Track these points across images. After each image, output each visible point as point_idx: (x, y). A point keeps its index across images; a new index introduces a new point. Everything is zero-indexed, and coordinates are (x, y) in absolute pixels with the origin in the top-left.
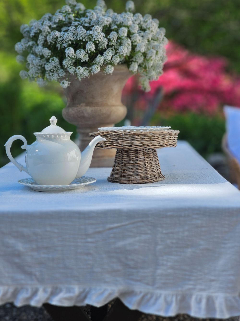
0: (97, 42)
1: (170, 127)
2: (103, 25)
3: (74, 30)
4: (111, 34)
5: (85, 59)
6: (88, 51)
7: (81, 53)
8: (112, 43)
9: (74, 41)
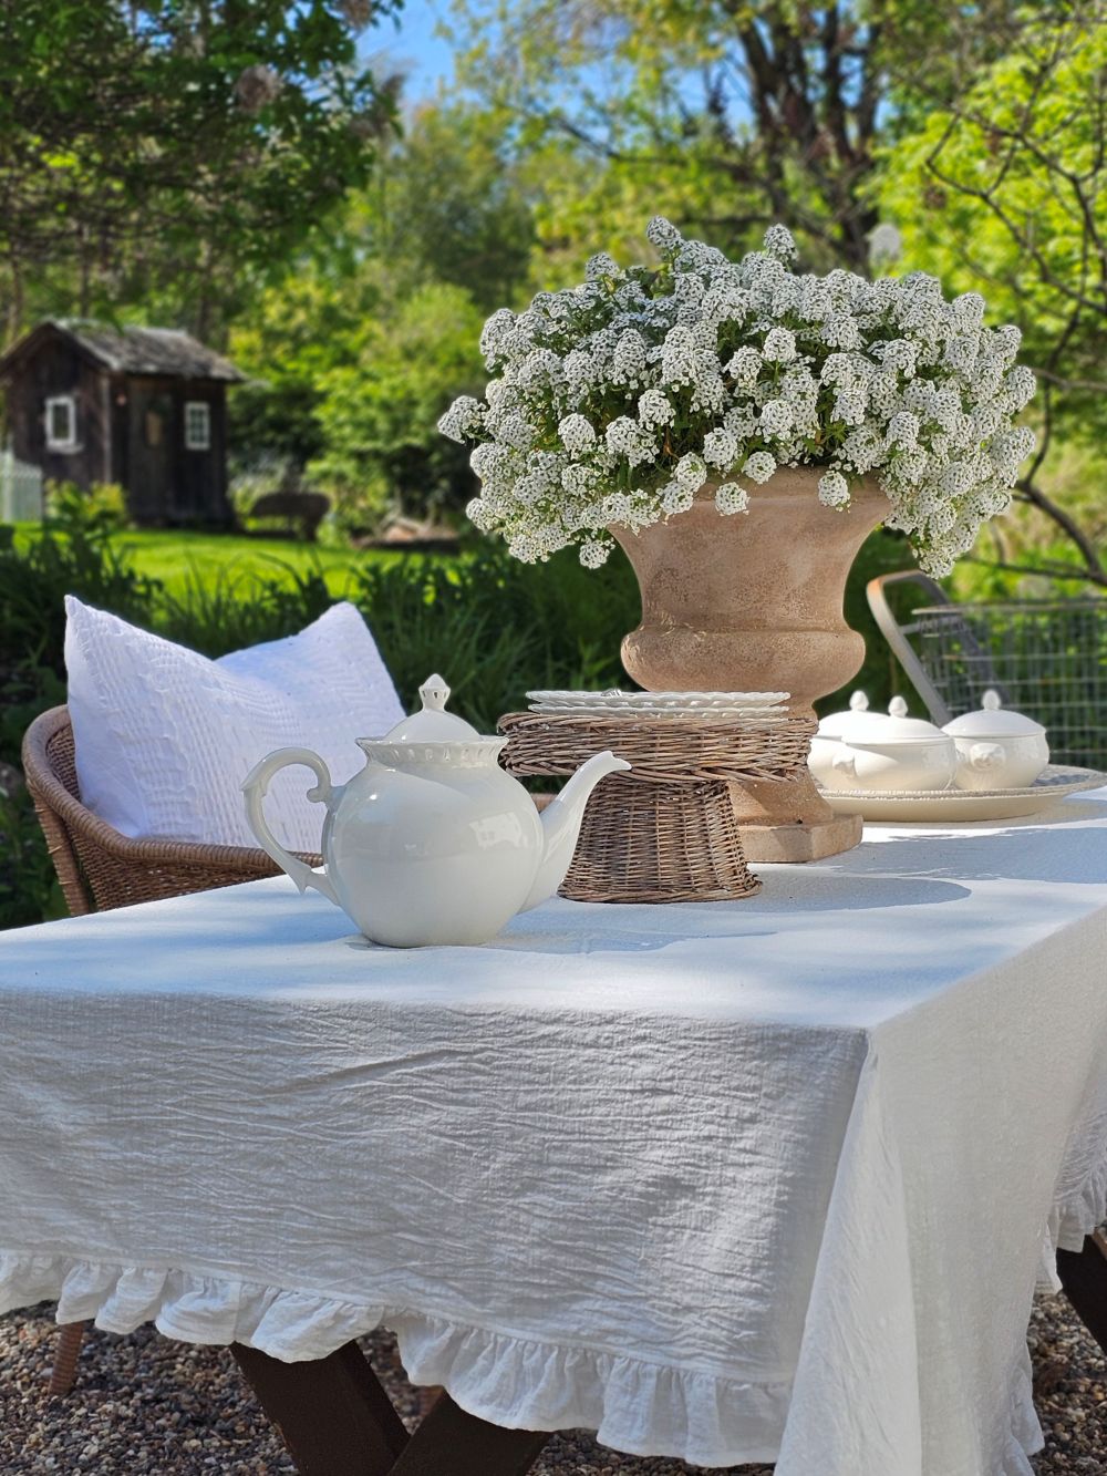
0: (676, 389)
1: (787, 696)
2: (717, 320)
3: (608, 345)
4: (737, 354)
5: (641, 455)
6: (644, 423)
7: (620, 432)
8: (743, 391)
9: (602, 387)
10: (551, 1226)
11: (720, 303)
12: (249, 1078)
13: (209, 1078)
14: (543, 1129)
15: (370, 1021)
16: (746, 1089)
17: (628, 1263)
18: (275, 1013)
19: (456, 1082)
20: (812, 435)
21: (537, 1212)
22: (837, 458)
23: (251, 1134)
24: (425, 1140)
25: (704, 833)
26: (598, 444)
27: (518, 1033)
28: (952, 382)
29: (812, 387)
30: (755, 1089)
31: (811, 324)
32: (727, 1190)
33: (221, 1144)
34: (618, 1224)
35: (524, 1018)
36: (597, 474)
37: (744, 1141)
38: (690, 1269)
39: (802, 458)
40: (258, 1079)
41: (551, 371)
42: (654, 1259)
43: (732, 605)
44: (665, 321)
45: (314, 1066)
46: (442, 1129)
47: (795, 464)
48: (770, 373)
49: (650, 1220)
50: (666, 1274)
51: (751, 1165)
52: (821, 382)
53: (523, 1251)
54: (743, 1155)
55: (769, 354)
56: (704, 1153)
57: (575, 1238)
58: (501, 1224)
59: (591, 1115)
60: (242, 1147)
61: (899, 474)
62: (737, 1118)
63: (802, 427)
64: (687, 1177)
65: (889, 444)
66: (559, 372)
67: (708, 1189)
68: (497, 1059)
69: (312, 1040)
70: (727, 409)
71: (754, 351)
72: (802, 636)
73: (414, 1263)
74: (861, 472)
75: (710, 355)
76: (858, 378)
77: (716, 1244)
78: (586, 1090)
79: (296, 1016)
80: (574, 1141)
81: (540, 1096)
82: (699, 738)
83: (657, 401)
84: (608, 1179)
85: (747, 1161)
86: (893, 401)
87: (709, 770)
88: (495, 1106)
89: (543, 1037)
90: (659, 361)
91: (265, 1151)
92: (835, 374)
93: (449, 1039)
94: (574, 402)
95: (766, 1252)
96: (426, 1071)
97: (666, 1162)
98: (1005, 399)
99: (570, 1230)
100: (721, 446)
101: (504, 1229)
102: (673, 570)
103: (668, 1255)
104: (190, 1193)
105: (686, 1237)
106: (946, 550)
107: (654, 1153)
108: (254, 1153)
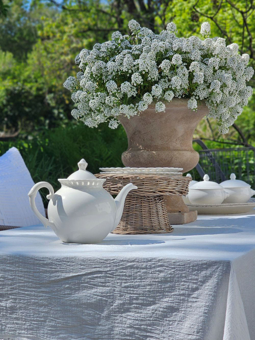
0: (144, 73)
1: (182, 169)
2: (156, 52)
3: (121, 59)
4: (163, 62)
5: (132, 94)
6: (133, 83)
7: (125, 87)
8: (165, 74)
9: (120, 72)
10: (133, 322)
11: (157, 46)
12: (35, 280)
13: (22, 280)
14: (130, 294)
15: (73, 262)
16: (194, 280)
17: (158, 332)
18: (43, 261)
19: (103, 280)
20: (186, 87)
21: (129, 317)
22: (194, 95)
23: (36, 297)
24: (92, 297)
25: (157, 212)
26: (118, 90)
27: (121, 265)
28: (230, 71)
29: (187, 72)
30: (197, 279)
31: (185, 53)
32: (189, 309)
33: (26, 300)
34: (154, 320)
35: (123, 261)
36: (117, 99)
37: (194, 295)
38: (178, 333)
39: (182, 95)
40: (38, 280)
41: (103, 68)
42: (166, 331)
43: (159, 142)
44: (139, 52)
45: (56, 276)
46: (98, 294)
47: (180, 97)
48: (173, 68)
49: (165, 319)
50: (170, 335)
51: (196, 302)
52: (189, 71)
53: (124, 330)
54: (194, 299)
55: (174, 62)
56: (181, 298)
57: (141, 325)
58: (117, 322)
59: (146, 288)
60: (33, 300)
61: (213, 100)
62: (191, 288)
63: (184, 85)
64: (176, 306)
65: (211, 90)
66: (105, 68)
67: (183, 309)
68: (115, 273)
69: (55, 268)
70: (159, 79)
71: (168, 61)
72: (181, 152)
73: (88, 334)
74: (201, 99)
75: (154, 62)
76: (201, 69)
77: (186, 325)
78: (144, 281)
79: (49, 261)
80: (140, 296)
81: (129, 284)
82: (157, 181)
83: (138, 76)
84: (152, 307)
85: (195, 301)
86: (212, 77)
87: (160, 192)
88: (115, 287)
89: (129, 266)
90: (138, 64)
91: (41, 302)
92: (194, 68)
93: (99, 268)
94: (110, 77)
95: (201, 327)
96: (92, 277)
97: (170, 301)
98: (245, 77)
99: (139, 323)
100: (157, 90)
101: (118, 323)
102: (139, 131)
103: (170, 329)
104: (16, 315)
105: (176, 323)
106: (226, 125)
107: (166, 299)
108: (37, 302)
